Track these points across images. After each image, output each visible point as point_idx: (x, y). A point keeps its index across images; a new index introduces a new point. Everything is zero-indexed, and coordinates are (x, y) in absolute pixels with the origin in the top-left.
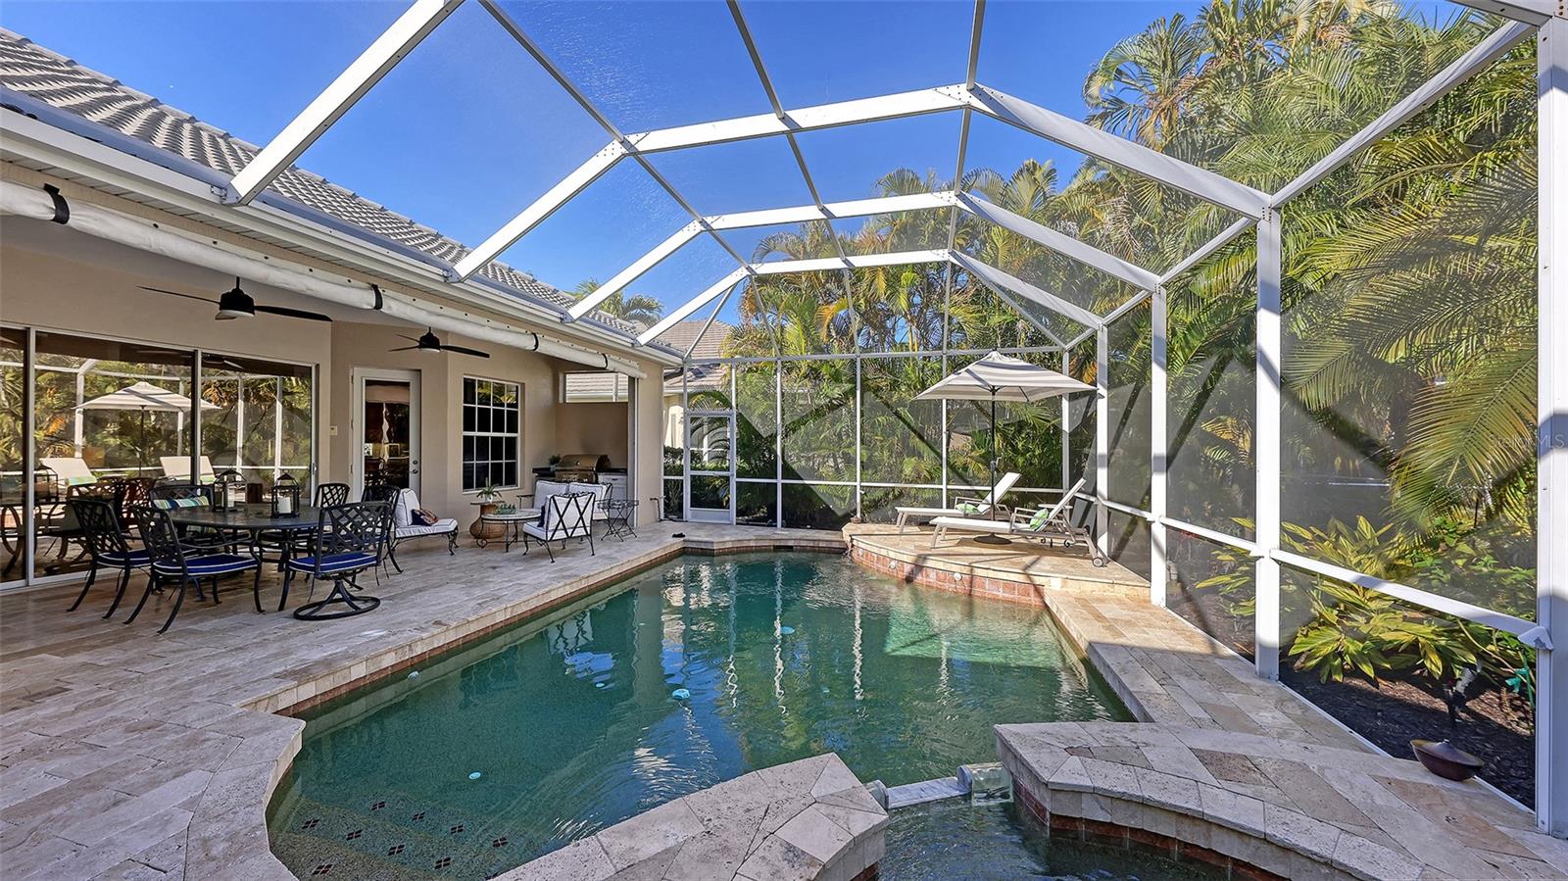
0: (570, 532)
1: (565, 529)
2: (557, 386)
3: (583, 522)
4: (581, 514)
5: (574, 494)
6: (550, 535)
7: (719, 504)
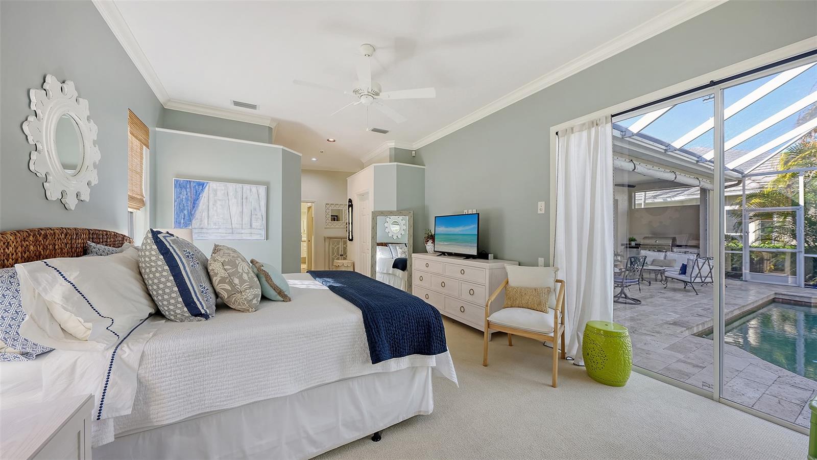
0: (703, 279)
1: (701, 277)
2: (631, 199)
3: (711, 275)
4: (711, 270)
5: (708, 258)
6: (693, 279)
7: (783, 270)
